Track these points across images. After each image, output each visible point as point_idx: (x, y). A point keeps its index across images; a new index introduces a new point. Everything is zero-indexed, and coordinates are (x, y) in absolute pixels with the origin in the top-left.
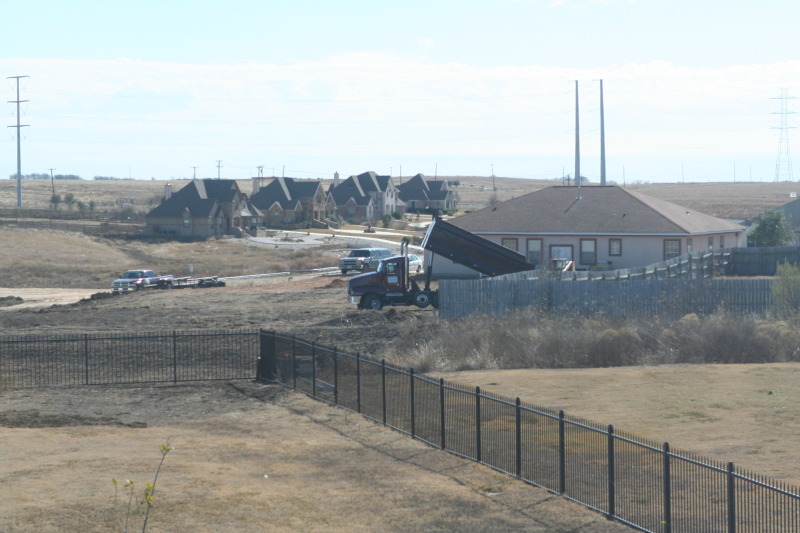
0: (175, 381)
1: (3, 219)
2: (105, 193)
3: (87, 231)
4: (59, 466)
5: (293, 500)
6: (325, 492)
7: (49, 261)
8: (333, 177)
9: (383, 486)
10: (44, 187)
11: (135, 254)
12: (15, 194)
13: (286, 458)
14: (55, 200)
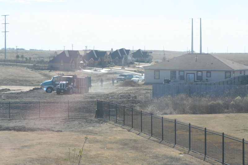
0: (69, 117)
1: (1, 63)
2: (33, 54)
3: (28, 67)
4: (36, 144)
5: (116, 156)
6: (126, 154)
7: (16, 77)
8: (111, 50)
9: (145, 152)
10: (13, 52)
11: (45, 75)
12: (3, 55)
13: (111, 143)
14: (18, 57)
